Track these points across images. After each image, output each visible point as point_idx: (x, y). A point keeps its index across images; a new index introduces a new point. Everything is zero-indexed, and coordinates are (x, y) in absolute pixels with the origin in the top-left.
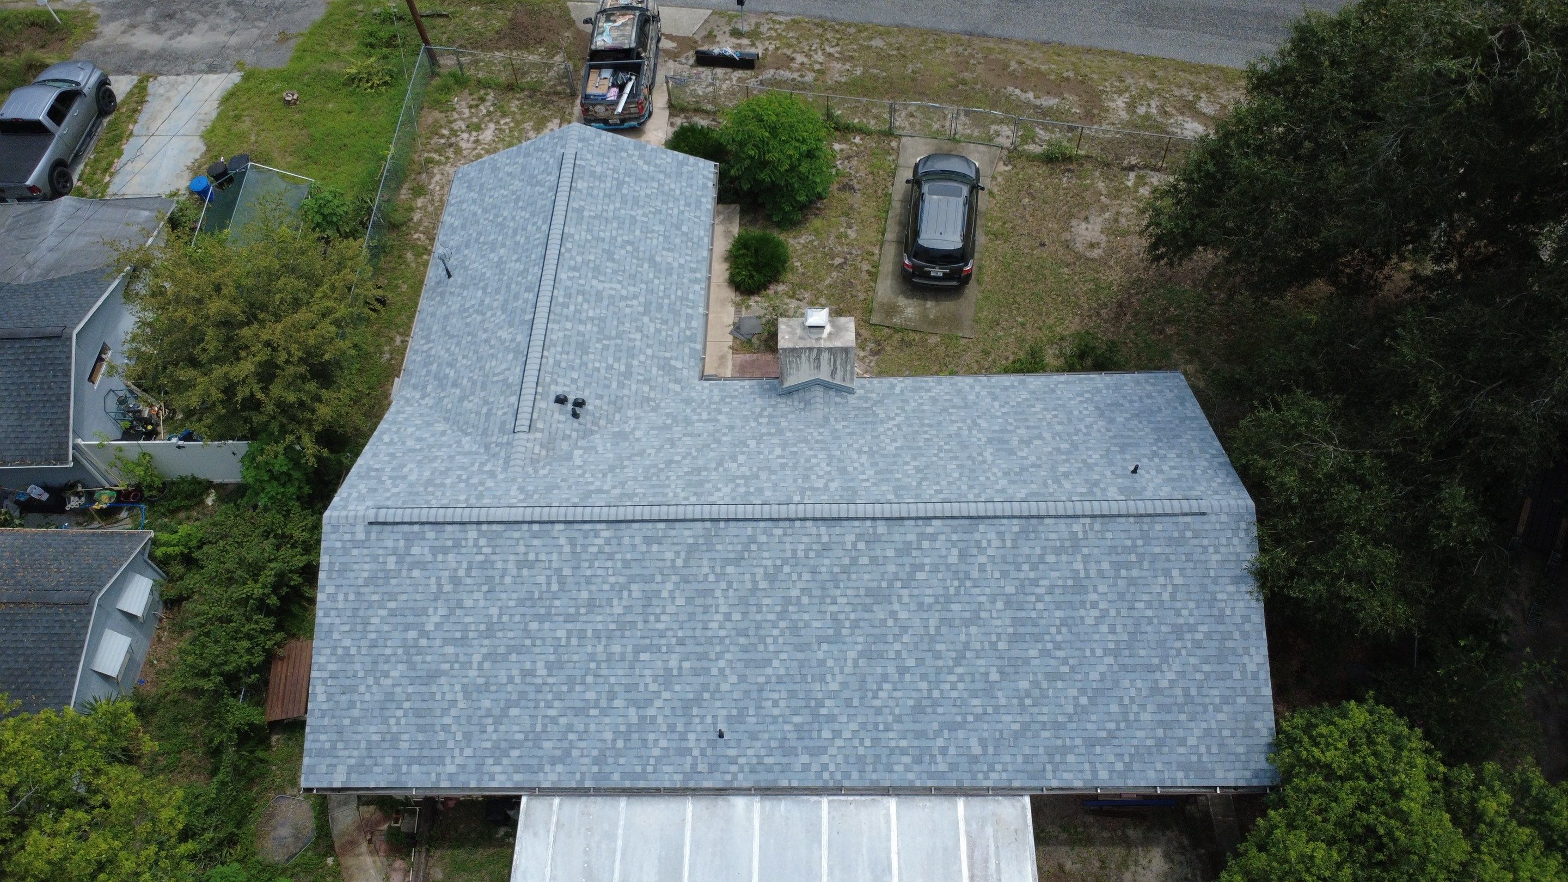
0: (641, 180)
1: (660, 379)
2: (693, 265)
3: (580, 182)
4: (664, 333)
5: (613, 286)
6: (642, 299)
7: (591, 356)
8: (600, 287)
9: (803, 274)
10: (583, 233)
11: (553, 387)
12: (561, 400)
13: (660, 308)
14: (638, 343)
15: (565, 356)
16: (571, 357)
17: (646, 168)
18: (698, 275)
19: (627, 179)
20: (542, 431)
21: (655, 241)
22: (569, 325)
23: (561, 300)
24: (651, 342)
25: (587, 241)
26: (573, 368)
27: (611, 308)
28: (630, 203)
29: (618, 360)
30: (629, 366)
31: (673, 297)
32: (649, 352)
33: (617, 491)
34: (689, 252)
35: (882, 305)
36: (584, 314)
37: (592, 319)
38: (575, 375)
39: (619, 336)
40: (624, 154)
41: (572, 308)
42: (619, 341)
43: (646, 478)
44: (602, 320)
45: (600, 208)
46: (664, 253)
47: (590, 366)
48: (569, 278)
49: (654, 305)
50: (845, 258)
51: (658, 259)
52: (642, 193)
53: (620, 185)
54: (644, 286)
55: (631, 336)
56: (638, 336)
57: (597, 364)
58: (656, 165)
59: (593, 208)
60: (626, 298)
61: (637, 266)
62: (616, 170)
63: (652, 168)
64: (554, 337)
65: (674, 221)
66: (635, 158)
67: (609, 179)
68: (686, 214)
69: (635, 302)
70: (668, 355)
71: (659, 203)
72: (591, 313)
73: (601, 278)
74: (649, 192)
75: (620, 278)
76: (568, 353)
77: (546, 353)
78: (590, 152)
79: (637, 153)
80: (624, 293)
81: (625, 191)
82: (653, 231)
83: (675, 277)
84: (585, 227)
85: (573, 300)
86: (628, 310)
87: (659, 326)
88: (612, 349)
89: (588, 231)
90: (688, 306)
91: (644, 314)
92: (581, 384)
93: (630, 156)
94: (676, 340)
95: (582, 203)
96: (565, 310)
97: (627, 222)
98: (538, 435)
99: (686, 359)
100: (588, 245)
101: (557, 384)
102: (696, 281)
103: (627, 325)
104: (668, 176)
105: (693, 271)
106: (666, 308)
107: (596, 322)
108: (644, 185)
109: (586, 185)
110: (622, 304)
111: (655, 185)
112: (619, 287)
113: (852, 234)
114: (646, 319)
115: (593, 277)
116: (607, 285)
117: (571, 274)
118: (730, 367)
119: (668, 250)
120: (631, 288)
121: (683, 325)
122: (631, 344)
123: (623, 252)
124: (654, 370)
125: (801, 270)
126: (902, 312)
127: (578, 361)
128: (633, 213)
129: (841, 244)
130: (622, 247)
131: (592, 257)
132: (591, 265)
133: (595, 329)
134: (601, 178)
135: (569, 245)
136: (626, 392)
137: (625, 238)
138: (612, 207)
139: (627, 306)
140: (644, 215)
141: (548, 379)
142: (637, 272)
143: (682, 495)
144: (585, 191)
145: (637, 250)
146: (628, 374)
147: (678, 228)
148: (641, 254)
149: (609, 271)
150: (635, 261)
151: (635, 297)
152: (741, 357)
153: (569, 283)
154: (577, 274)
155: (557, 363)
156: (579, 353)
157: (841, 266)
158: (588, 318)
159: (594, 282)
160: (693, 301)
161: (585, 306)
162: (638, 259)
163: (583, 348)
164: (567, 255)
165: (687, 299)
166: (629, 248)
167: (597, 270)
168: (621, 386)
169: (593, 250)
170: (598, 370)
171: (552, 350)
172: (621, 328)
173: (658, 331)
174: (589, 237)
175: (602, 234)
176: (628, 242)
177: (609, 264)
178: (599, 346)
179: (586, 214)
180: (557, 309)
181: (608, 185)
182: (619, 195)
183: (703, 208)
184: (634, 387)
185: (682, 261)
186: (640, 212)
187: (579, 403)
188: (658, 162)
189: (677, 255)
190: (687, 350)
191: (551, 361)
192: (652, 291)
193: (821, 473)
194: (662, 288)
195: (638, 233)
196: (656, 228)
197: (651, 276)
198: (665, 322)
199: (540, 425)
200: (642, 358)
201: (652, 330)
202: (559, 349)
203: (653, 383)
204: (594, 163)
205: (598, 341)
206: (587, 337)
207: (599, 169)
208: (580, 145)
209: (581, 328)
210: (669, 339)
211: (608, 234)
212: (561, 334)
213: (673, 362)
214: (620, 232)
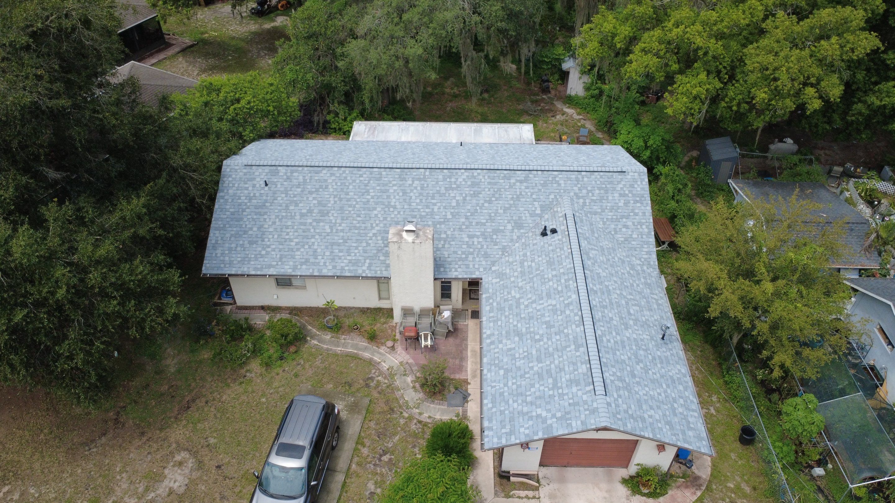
0: (540, 398)
1: (504, 268)
2: (492, 347)
3: (585, 371)
4: (506, 293)
5: (542, 306)
6: (522, 307)
7: (544, 261)
8: (550, 302)
9: (414, 447)
10: (570, 332)
11: (560, 237)
12: (554, 231)
13: (510, 308)
14: (520, 280)
15: (559, 254)
16: (555, 256)
17: (539, 411)
18: (488, 341)
19: (551, 392)
20: (559, 217)
21: (521, 351)
22: (562, 271)
23: (571, 282)
24: (512, 285)
25: (566, 328)
26: (553, 251)
27: (540, 293)
28: (545, 373)
29: (530, 267)
30: (522, 266)
31: (503, 318)
32: (512, 279)
33: (513, 181)
34: (496, 355)
35: (359, 412)
36: (555, 281)
37: (549, 281)
38: (551, 248)
39: (531, 279)
40: (559, 415)
41: (563, 281)
42: (531, 276)
43: (499, 190)
44: (543, 283)
45: (565, 357)
46: (513, 346)
47: (544, 257)
48: (570, 297)
49: (514, 307)
50: (380, 460)
51: (517, 339)
52: (537, 386)
53: (555, 386)
54: (523, 316)
55: (524, 282)
56: (520, 284)
57: (540, 259)
58: (531, 418)
59: (569, 354)
60: (532, 303)
61: (529, 327)
62: (561, 395)
63: (534, 414)
64: (568, 261)
65: (510, 374)
66: (549, 415)
67: (564, 385)
68: (502, 385)
69: (526, 303)
70: (501, 283)
71: (523, 383)
72: (551, 283)
73: (550, 307)
74: (533, 390)
75: (539, 313)
76: (558, 256)
77: (570, 251)
78: (585, 402)
79: (549, 422)
80: (534, 305)
81: (550, 381)
82: (524, 358)
83: (504, 332)
84: (571, 337)
85: (563, 286)
86: (529, 296)
87: (509, 296)
88: (534, 271)
89: (567, 335)
90: (493, 317)
91: (519, 298)
92: (546, 246)
93: (554, 416)
94: (498, 293)
95: (578, 354)
96: (566, 277)
97: (543, 356)
98: (560, 215)
99: (490, 286)
100: (565, 325)
101: (559, 240)
102: (489, 337)
103: (528, 288)
104: (521, 413)
105: (492, 343)
106: (507, 309)
107: (547, 280)
108: (537, 394)
109: (580, 371)
110: (534, 298)
111: (529, 399)
112: (538, 308)
113: (371, 486)
114: (518, 296)
115: (555, 305)
116: (546, 304)
117: (570, 300)
118: (469, 369)
119: (510, 350)
120: (530, 310)
121: (495, 304)
122: (523, 278)
123: (541, 332)
124: (508, 271)
125: (416, 450)
126: (346, 406)
127: (551, 255)
128: (540, 365)
129: (382, 475)
130: (542, 336)
131: (560, 318)
132: (559, 312)
133: (546, 276)
134: (571, 382)
135: (577, 318)
136: (521, 253)
137: (542, 343)
138: (556, 362)
139: (530, 298)
140: (532, 368)
141: (564, 240)
142: (529, 323)
143: (481, 177)
144: (579, 364)
145: (532, 339)
146: (522, 263)
147: (507, 371)
148: (528, 336)
149: (547, 315)
150: (532, 330)
151: (527, 306)
152: (462, 376)
153: (569, 294)
154: (566, 302)
155: (562, 249)
156: (552, 260)
157: (385, 453)
158: (552, 280)
159: (554, 302)
160: (490, 322)
161: (555, 285)
162: (530, 332)
163: (550, 263)
164: (576, 311)
165: (494, 321)
166: (537, 337)
167: (554, 311)
168: (525, 255)
169: (560, 323)
170: (539, 257)
171: (566, 254)
172: (531, 284)
173: (509, 293)
174: (566, 331)
175: (558, 337)
176: (540, 340)
177: (548, 319)
178: (541, 268)
179: (573, 347)
180: (572, 275)
181: (563, 379)
182: (554, 376)
183: (490, 398)
184: (518, 257)
185: (500, 346)
186: (536, 369)
187: (544, 234)
188: (531, 423)
189: (505, 348)
190: (491, 291)
191: (565, 248)
192: (517, 315)
193: (415, 191)
194: (511, 321)
195: (534, 352)
196: (522, 362)
197: (519, 325)
198: (506, 300)
199: (561, 219)
200: (516, 274)
201: (513, 292)
202: (563, 256)
203: (508, 264)
204: (580, 393)
205: (543, 271)
206: (550, 270)
207: (574, 389)
208: (595, 405)
209: (554, 273)
210: (502, 292)
211: (554, 340)
212: (564, 264)
213: (498, 280)
214: (546, 346)
